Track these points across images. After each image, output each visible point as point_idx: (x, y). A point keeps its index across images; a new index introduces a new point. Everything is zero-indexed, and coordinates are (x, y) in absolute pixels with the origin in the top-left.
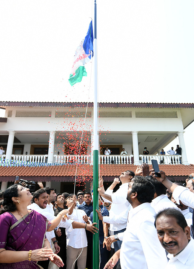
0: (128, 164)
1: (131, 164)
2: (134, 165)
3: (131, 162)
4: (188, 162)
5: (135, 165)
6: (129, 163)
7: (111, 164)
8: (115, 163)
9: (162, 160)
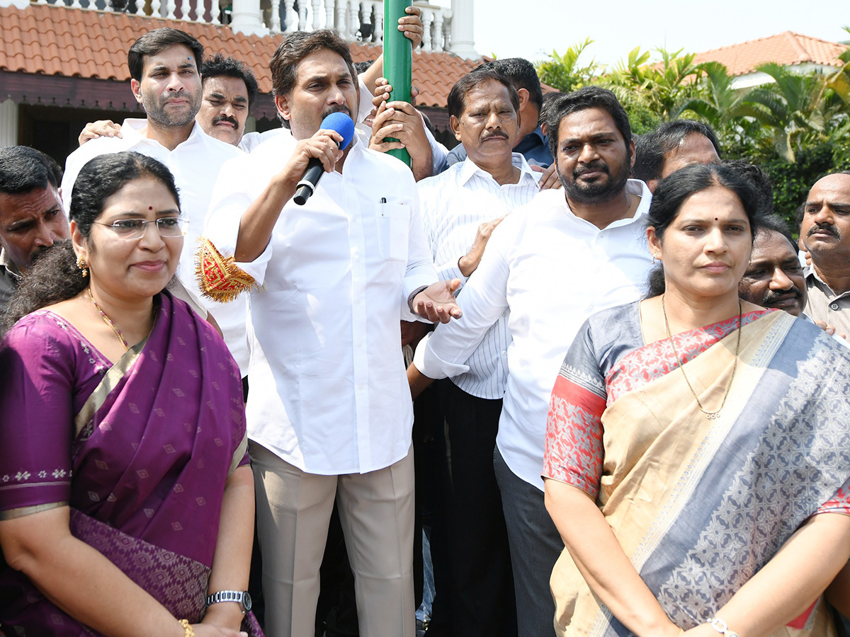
0: (201, 20)
1: (216, 22)
2: (235, 31)
3: (215, 11)
4: (476, 48)
5: (240, 34)
6: (208, 17)
7: (108, 9)
8: (133, 9)
9: (367, 21)
